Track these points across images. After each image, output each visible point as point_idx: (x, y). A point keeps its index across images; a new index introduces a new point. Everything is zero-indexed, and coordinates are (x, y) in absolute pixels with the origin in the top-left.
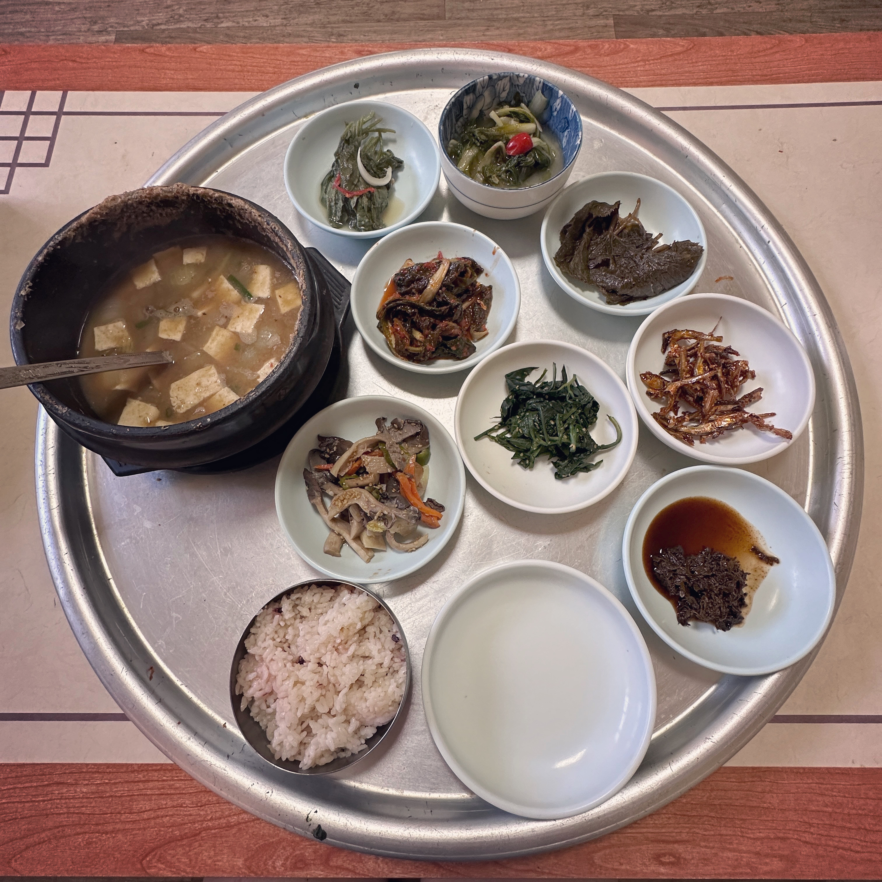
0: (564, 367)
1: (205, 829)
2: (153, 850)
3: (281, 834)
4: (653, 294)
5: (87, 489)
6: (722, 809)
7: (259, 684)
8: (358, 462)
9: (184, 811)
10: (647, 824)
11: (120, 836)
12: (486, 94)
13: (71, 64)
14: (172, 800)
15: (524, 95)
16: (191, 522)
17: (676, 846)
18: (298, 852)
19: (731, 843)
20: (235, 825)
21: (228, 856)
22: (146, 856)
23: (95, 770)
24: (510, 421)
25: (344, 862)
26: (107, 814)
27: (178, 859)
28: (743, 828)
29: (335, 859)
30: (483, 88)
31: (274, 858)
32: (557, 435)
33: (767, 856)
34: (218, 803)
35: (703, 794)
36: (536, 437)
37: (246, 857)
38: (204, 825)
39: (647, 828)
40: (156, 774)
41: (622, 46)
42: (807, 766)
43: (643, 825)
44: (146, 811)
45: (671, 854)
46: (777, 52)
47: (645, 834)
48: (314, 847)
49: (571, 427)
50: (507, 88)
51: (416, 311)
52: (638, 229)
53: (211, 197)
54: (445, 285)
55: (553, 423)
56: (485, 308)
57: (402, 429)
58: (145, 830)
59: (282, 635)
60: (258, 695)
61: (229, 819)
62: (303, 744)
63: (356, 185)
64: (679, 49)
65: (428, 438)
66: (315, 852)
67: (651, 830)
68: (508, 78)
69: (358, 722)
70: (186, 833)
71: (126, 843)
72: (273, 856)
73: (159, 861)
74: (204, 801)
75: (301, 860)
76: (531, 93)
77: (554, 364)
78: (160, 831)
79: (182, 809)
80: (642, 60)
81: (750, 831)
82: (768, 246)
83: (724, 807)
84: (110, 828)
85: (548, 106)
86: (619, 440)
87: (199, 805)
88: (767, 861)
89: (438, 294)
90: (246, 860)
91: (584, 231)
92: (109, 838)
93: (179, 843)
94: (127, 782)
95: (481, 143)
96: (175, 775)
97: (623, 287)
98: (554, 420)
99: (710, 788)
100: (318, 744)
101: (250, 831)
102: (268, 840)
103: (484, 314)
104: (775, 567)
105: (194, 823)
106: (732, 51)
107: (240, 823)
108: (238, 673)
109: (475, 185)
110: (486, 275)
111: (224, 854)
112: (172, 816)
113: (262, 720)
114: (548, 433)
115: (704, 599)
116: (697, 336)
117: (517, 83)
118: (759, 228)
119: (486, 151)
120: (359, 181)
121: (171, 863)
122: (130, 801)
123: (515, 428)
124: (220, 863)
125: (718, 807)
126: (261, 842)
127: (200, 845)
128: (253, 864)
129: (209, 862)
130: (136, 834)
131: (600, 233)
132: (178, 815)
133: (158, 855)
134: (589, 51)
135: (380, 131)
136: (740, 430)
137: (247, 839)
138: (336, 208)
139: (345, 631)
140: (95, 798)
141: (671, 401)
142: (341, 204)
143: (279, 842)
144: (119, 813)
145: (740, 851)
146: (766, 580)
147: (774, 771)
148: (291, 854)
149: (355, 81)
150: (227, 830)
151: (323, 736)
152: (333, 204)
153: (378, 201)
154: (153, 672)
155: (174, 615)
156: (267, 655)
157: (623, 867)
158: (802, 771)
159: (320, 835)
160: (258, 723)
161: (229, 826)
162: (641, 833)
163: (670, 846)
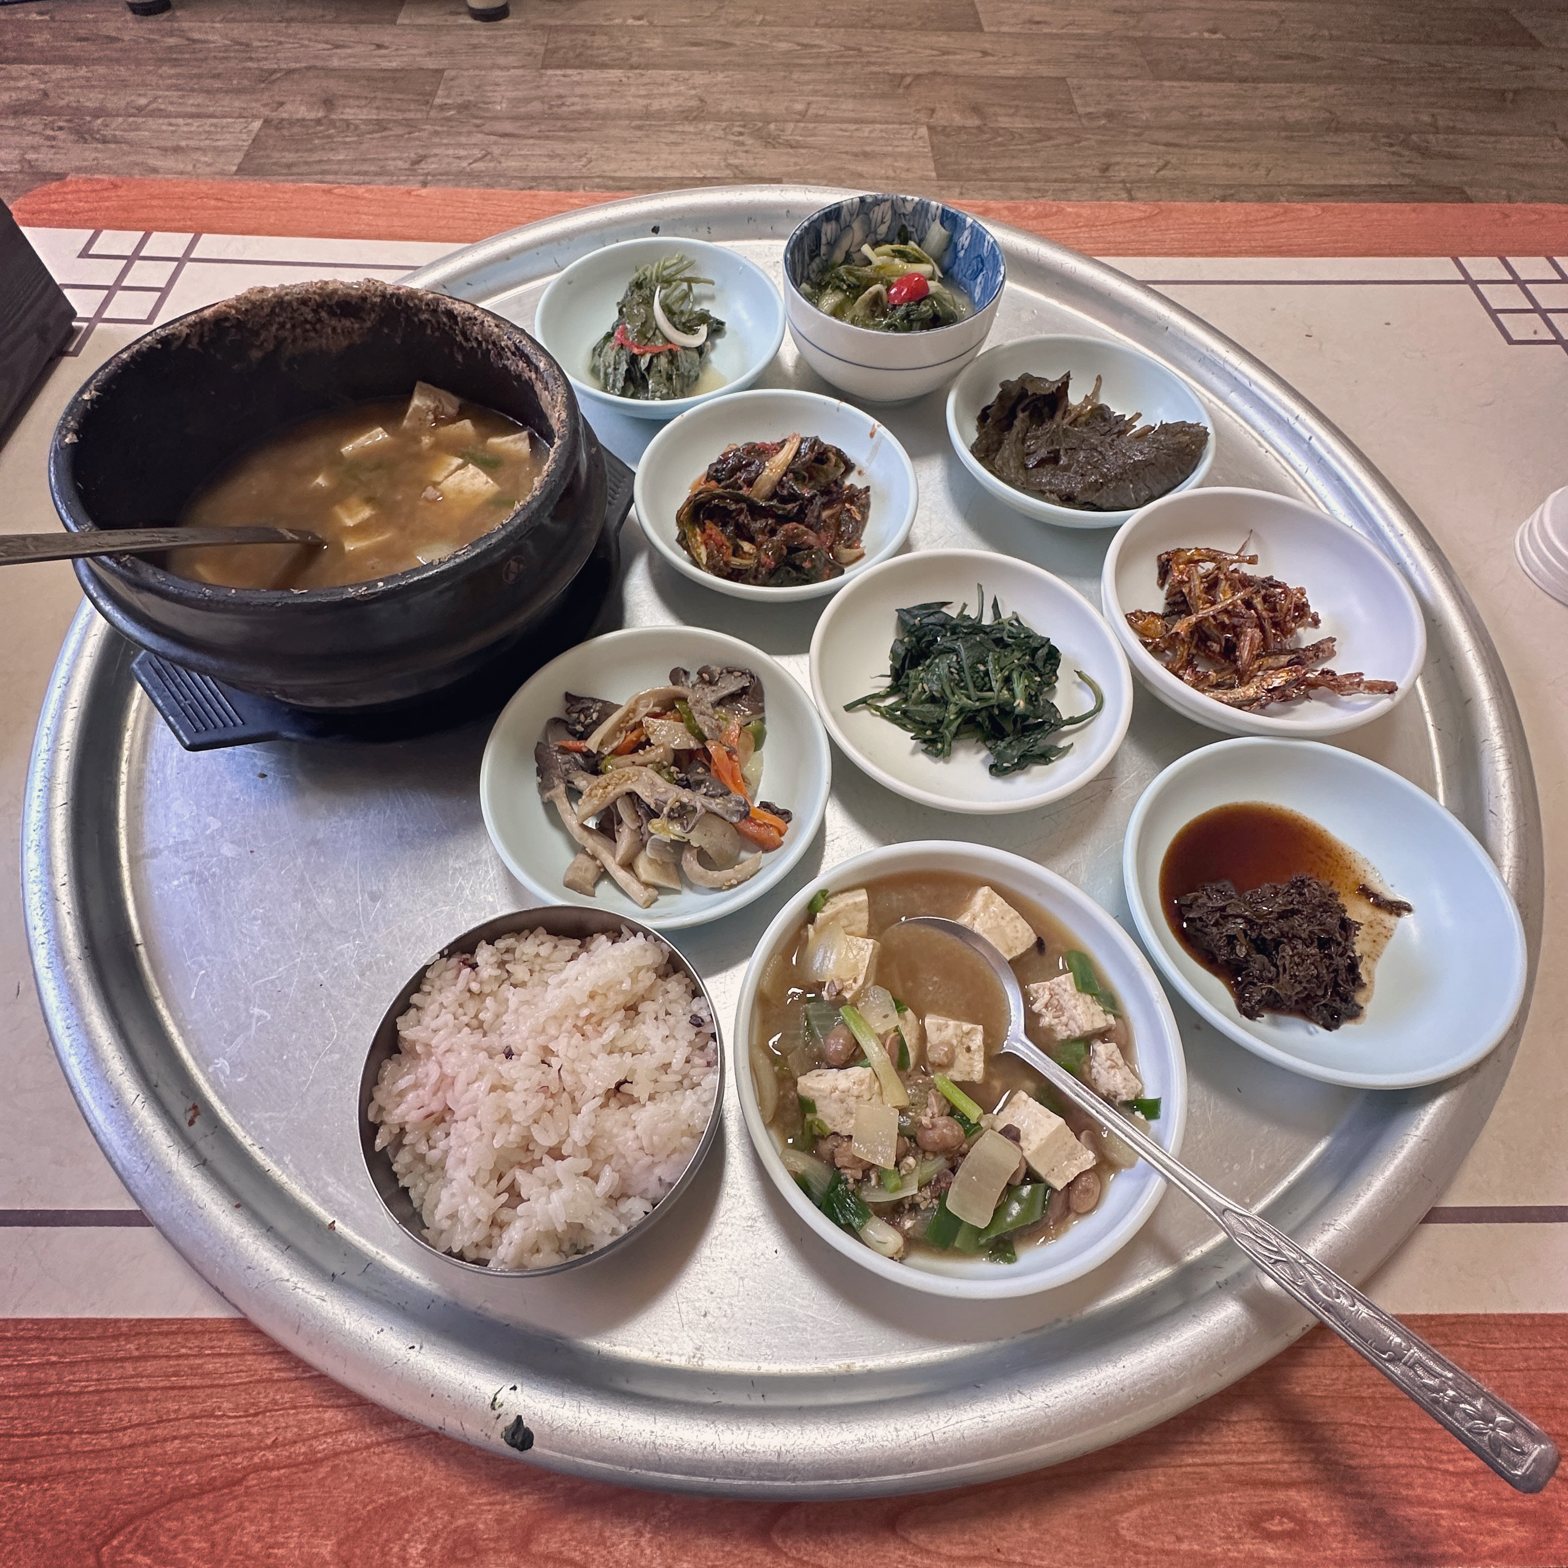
0: (995, 599)
1: (256, 1469)
2: (131, 1519)
3: (427, 1478)
4: (1135, 504)
5: (123, 789)
6: (1378, 1408)
7: (418, 1096)
8: (636, 733)
9: (214, 1425)
10: (1225, 1444)
11: (60, 1488)
12: (856, 225)
13: (213, 202)
14: (192, 1401)
15: (913, 230)
16: (312, 848)
17: (1292, 1493)
18: (461, 1522)
19: (1409, 1486)
20: (326, 1458)
21: (301, 1533)
22: (113, 1536)
23: (33, 1333)
24: (908, 677)
25: (564, 1543)
26: (39, 1435)
27: (184, 1542)
28: (1429, 1449)
29: (544, 1538)
30: (851, 215)
31: (406, 1536)
32: (991, 689)
33: (1492, 1513)
34: (295, 1407)
35: (1335, 1376)
36: (953, 694)
37: (342, 1535)
38: (256, 1460)
39: (1226, 1452)
40: (166, 1342)
41: (1054, 209)
42: (1537, 1312)
43: (1217, 1447)
44: (131, 1427)
45: (1284, 1514)
46: (1282, 222)
47: (1224, 1467)
48: (499, 1507)
49: (1015, 675)
50: (888, 218)
51: (744, 506)
52: (1101, 413)
53: (421, 300)
54: (791, 470)
55: (982, 668)
56: (858, 517)
57: (716, 684)
58: (119, 1472)
59: (472, 1013)
60: (414, 1116)
61: (315, 1443)
62: (497, 1224)
63: (649, 340)
64: (1138, 215)
65: (762, 701)
66: (499, 1521)
67: (1234, 1458)
68: (888, 204)
69: (617, 1175)
70: (214, 1479)
71: (70, 1506)
72: (405, 1530)
73: (139, 1546)
74: (264, 1401)
75: (468, 1542)
76: (924, 225)
77: (980, 586)
78: (155, 1474)
79: (212, 1421)
80: (1086, 226)
81: (1445, 1458)
82: (1309, 444)
83: (1382, 1403)
84: (40, 1468)
85: (951, 244)
86: (1098, 708)
87: (252, 1411)
88: (1494, 1525)
89: (781, 483)
90: (340, 1544)
91: (1015, 417)
92: (33, 1492)
93: (193, 1503)
94: (102, 1360)
95: (849, 286)
96: (207, 1343)
97: (1084, 490)
98: (985, 663)
99: (1347, 1361)
100: (529, 1216)
101: (358, 1472)
102: (396, 1494)
103: (860, 526)
104: (1407, 918)
105: (235, 1454)
106: (1218, 219)
107: (336, 1455)
108: (377, 1084)
109: (840, 327)
110: (860, 473)
111: (292, 1529)
112: (186, 1437)
113: (416, 1186)
114: (975, 687)
115: (1284, 951)
116: (1213, 556)
117: (903, 211)
118: (1292, 421)
119: (856, 298)
120: (654, 334)
121: (168, 1552)
122: (97, 1404)
123: (916, 685)
124: (280, 1552)
125: (1370, 1403)
126: (381, 1500)
127: (241, 1508)
128: (358, 1551)
129: (257, 1547)
130: (99, 1482)
131: (1041, 423)
132: (200, 1436)
133: (140, 1532)
134: (1006, 213)
135: (689, 281)
136: (1306, 703)
137: (349, 1491)
138: (615, 375)
139: (598, 999)
140: (18, 1397)
141: (1182, 651)
142: (624, 367)
143: (420, 1499)
144: (69, 1432)
145: (1433, 1504)
146: (1392, 941)
147: (1474, 1324)
148: (445, 1527)
149: (655, 223)
150: (305, 1471)
151: (543, 1200)
152: (610, 370)
153: (684, 363)
154: (195, 1116)
155: (256, 1011)
156: (439, 1042)
157: (1185, 1546)
158: (1527, 1322)
159: (519, 1438)
160: (406, 1190)
161: (314, 1462)
162: (1214, 1464)
163: (1281, 1495)
